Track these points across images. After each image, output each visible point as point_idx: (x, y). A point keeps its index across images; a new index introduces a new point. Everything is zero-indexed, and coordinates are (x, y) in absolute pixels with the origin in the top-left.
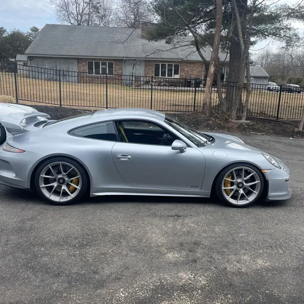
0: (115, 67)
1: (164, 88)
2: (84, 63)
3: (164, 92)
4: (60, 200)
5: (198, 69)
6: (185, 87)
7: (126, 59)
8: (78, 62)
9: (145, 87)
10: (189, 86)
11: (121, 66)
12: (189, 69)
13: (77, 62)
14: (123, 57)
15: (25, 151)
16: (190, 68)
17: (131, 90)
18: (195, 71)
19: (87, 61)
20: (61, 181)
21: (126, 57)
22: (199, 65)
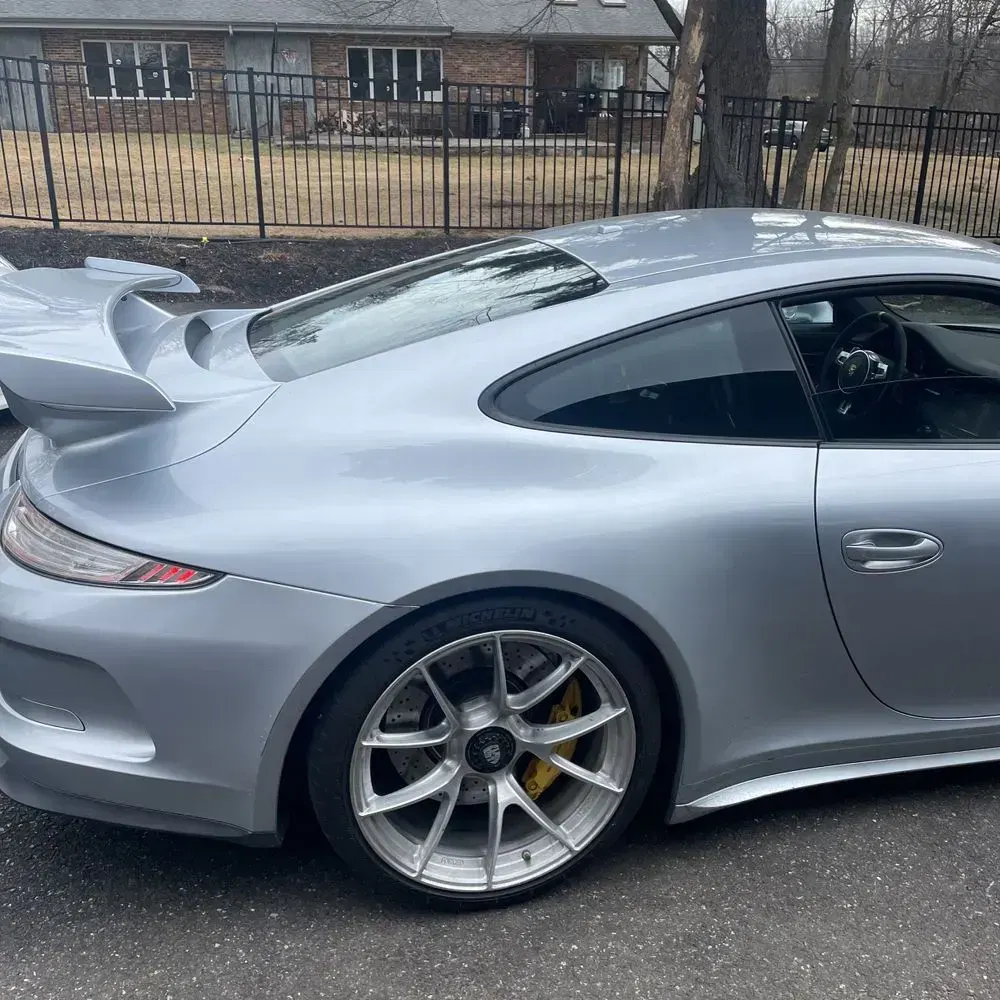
0: (195, 62)
1: (393, 141)
2: (72, 51)
3: (405, 157)
4: (489, 882)
5: (509, 70)
6: (468, 136)
7: (236, 30)
8: (43, 45)
9: (324, 141)
10: (483, 134)
11: (219, 60)
12: (476, 69)
13: (40, 43)
14: (225, 24)
15: (218, 575)
16: (482, 64)
17: (276, 152)
18: (500, 77)
19: (82, 41)
20: (492, 753)
21: (236, 24)
22: (510, 52)
